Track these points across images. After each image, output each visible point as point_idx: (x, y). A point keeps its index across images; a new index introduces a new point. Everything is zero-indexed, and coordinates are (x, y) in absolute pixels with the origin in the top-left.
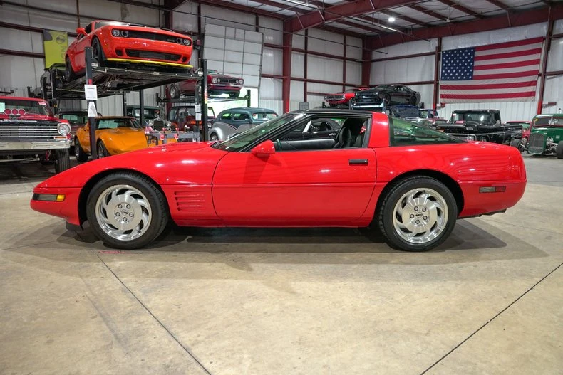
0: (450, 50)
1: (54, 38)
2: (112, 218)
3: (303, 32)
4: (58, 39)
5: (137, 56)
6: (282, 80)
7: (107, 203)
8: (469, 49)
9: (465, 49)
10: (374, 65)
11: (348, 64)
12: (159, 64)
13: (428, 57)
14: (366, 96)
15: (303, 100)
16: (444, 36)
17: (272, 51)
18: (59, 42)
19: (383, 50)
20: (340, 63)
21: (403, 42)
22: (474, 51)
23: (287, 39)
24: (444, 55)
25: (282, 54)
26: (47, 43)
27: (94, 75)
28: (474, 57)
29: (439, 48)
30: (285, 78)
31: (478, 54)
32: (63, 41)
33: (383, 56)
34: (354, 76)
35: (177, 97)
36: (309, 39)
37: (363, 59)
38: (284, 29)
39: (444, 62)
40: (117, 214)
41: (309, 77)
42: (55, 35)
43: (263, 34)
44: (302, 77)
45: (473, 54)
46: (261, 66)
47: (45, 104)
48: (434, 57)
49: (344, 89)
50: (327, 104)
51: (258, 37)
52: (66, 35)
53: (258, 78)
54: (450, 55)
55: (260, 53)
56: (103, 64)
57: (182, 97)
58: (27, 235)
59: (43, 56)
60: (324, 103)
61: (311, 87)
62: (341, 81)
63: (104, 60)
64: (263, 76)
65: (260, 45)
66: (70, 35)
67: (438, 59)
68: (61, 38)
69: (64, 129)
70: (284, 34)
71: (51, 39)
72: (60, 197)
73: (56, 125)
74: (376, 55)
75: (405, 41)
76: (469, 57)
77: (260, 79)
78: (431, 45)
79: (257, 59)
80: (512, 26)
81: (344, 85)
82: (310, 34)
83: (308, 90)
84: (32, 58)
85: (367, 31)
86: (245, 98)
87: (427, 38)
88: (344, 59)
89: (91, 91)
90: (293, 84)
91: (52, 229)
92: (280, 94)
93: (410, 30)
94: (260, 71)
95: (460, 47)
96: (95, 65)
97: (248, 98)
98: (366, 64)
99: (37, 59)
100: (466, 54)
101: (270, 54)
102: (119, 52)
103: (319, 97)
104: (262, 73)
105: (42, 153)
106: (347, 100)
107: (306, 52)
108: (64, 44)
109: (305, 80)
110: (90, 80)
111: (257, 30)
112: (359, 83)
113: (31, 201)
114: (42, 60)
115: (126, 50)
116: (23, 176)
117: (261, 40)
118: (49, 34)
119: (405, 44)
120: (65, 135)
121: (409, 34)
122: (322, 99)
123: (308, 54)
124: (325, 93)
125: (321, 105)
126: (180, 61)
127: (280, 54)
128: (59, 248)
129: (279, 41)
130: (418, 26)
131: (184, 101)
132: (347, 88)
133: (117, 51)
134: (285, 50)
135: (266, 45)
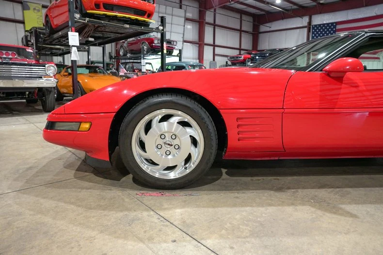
0: (318, 25)
1: (32, 8)
2: (152, 152)
3: (213, 10)
4: (34, 9)
5: (112, 10)
6: (198, 45)
7: (146, 133)
8: (332, 24)
9: (329, 23)
10: (261, 36)
11: (243, 34)
12: (129, 18)
13: (301, 29)
14: (259, 57)
15: (212, 60)
16: (314, 14)
17: (191, 24)
18: (36, 11)
19: (268, 25)
20: (237, 34)
21: (283, 19)
22: (336, 25)
23: (202, 14)
24: (313, 28)
25: (198, 26)
26: (26, 12)
27: (77, 25)
28: (336, 29)
29: (310, 23)
30: (200, 44)
31: (338, 27)
32: (39, 11)
33: (268, 29)
34: (247, 44)
35: (125, 55)
36: (217, 15)
37: (253, 31)
38: (200, 7)
39: (313, 33)
40: (159, 147)
41: (217, 43)
42: (32, 6)
43: (185, 11)
44: (212, 43)
45: (335, 27)
46: (184, 34)
47: (32, 51)
48: (306, 30)
49: (240, 52)
50: (229, 63)
51: (181, 12)
52: (41, 7)
53: (182, 43)
54: (317, 28)
55: (183, 25)
56: (84, 15)
57: (129, 55)
58: (35, 170)
59: (23, 22)
60: (227, 62)
61: (218, 51)
62: (238, 47)
63: (84, 12)
64: (185, 41)
65: (184, 19)
66: (44, 7)
67: (309, 31)
68: (37, 8)
69: (51, 69)
70: (200, 11)
71: (29, 9)
72: (86, 126)
73: (45, 66)
74: (263, 28)
75: (285, 18)
76: (332, 30)
77: (183, 44)
78: (304, 21)
79: (181, 29)
80: (366, 6)
81: (240, 49)
82: (217, 11)
83: (216, 53)
84: (14, 24)
85: (257, 11)
86: (177, 56)
87: (301, 16)
88: (241, 31)
89: (74, 38)
90: (206, 48)
91: (61, 163)
92: (196, 55)
93: (290, 10)
94: (183, 38)
95: (325, 22)
96: (77, 16)
97: (180, 55)
98: (256, 35)
99: (18, 25)
100: (330, 27)
101: (189, 26)
102: (97, 7)
103: (223, 58)
104: (184, 39)
105: (32, 91)
106: (245, 60)
107: (214, 25)
108: (39, 14)
109: (214, 46)
110: (73, 28)
111: (181, 8)
112: (250, 48)
113: (44, 131)
114: (22, 25)
115: (103, 4)
116: (14, 111)
117: (184, 15)
118: (27, 5)
119: (285, 20)
120: (52, 75)
121: (289, 13)
122: (226, 59)
123: (216, 27)
124: (227, 55)
125: (225, 64)
126: (146, 16)
127: (197, 26)
128: (82, 188)
129: (196, 17)
130: (295, 7)
131: (130, 59)
132: (242, 52)
133: (95, 5)
134: (201, 23)
135: (187, 19)
